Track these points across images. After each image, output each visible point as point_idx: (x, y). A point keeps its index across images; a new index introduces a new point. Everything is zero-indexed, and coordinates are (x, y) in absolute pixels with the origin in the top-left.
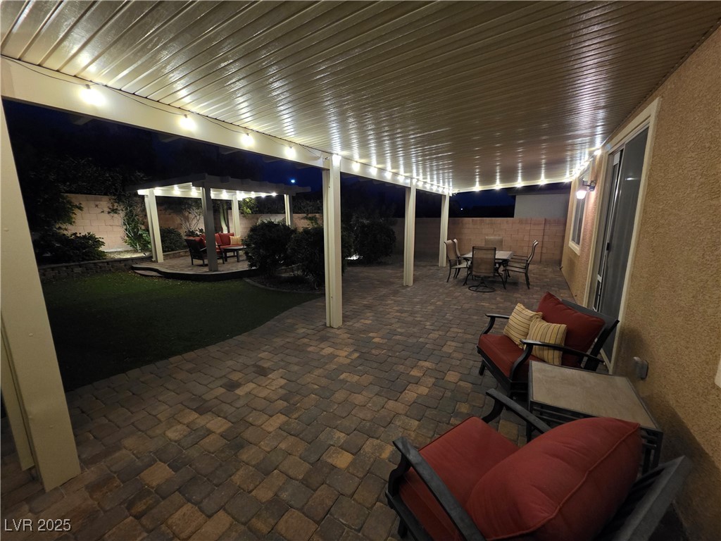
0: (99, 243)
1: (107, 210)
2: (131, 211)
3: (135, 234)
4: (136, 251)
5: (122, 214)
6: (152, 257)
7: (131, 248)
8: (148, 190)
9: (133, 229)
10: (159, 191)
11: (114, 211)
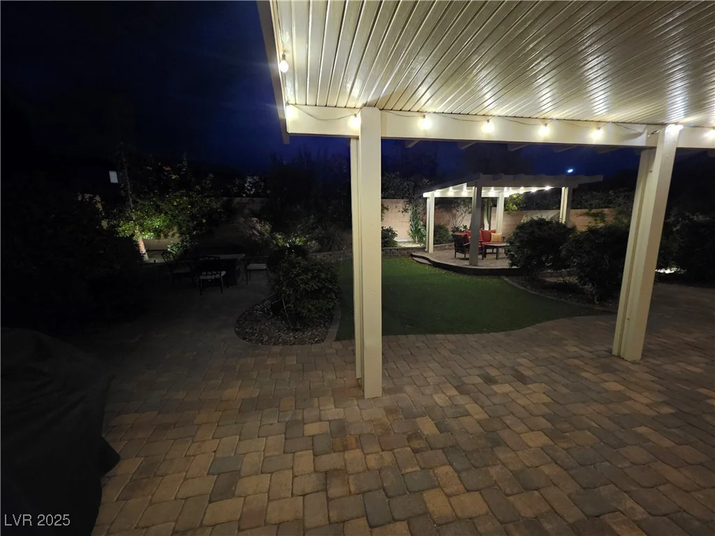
0: (394, 235)
1: (402, 210)
2: (416, 210)
3: (416, 228)
4: (414, 242)
5: (410, 212)
6: (425, 248)
7: (412, 240)
8: (430, 193)
9: (415, 224)
10: (438, 193)
11: (406, 210)
